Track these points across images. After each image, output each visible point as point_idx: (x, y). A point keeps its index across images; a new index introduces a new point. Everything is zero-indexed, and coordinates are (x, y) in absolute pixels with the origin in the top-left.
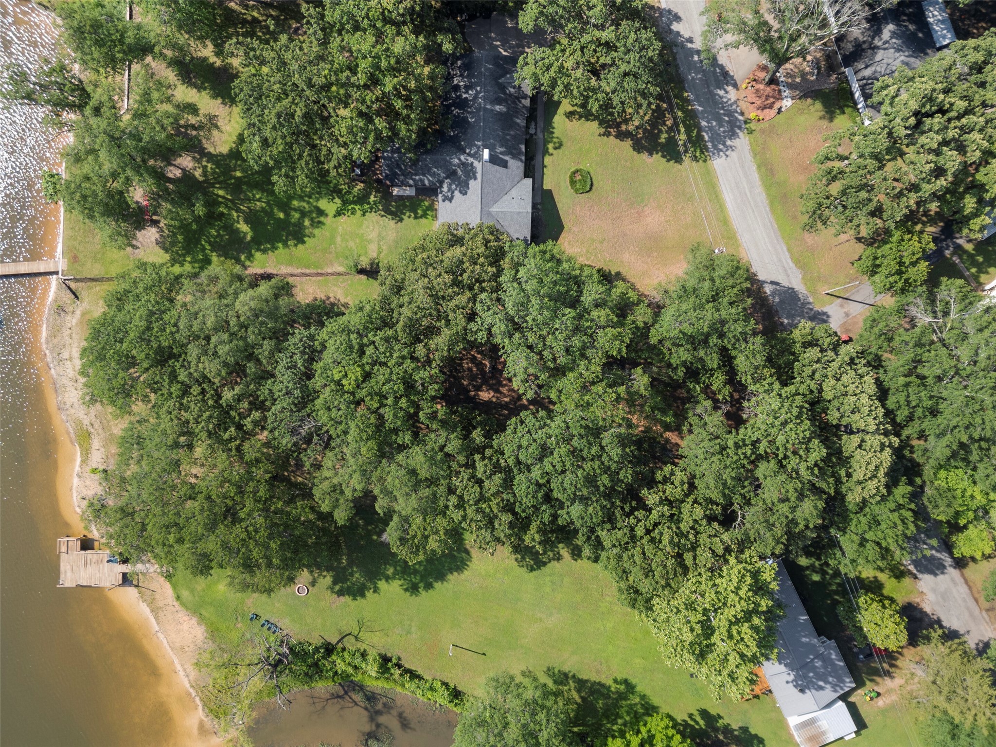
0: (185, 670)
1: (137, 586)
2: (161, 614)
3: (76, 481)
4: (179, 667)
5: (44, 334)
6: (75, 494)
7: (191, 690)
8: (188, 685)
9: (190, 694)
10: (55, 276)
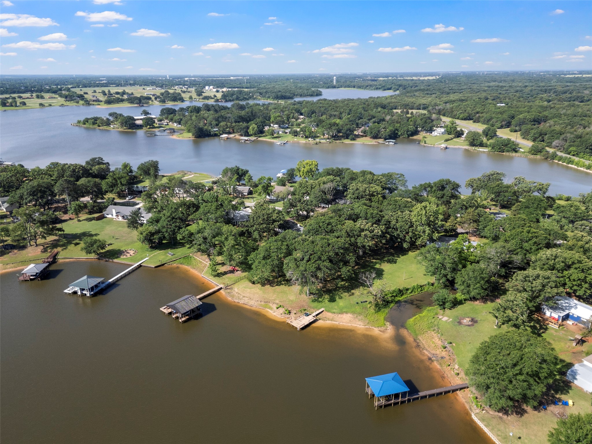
0: (358, 324)
1: (320, 319)
2: (335, 319)
3: (274, 314)
4: (356, 325)
5: (230, 299)
6: (278, 316)
7: (366, 327)
8: (364, 327)
9: (367, 328)
10: (221, 291)
